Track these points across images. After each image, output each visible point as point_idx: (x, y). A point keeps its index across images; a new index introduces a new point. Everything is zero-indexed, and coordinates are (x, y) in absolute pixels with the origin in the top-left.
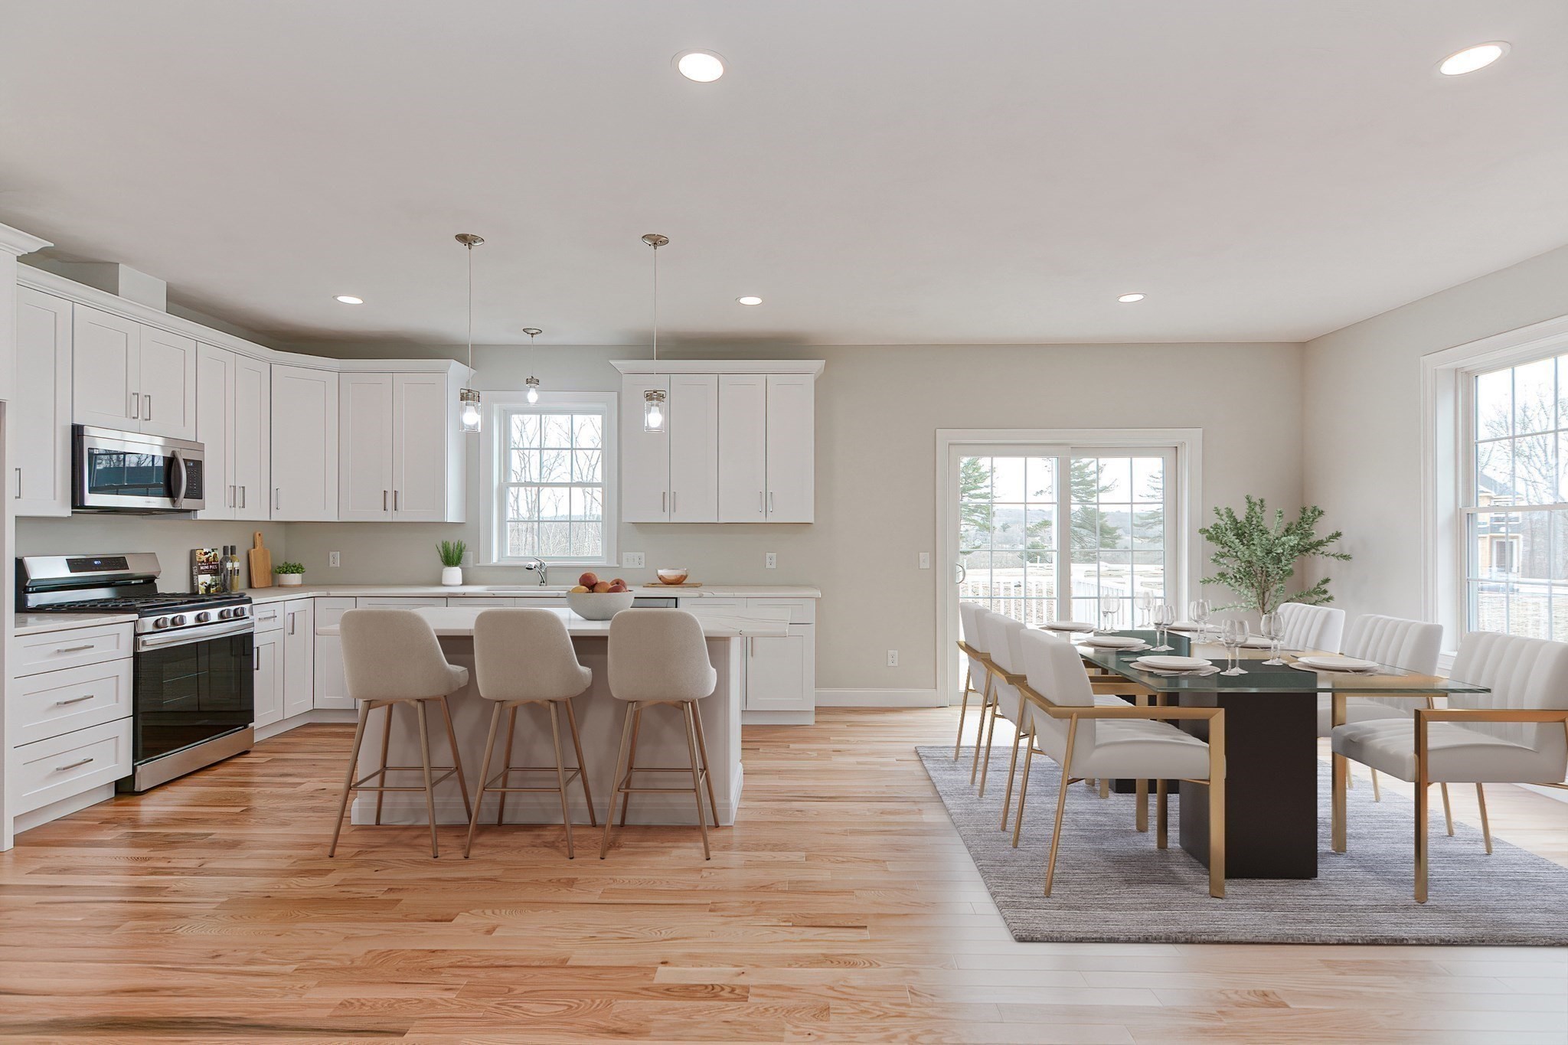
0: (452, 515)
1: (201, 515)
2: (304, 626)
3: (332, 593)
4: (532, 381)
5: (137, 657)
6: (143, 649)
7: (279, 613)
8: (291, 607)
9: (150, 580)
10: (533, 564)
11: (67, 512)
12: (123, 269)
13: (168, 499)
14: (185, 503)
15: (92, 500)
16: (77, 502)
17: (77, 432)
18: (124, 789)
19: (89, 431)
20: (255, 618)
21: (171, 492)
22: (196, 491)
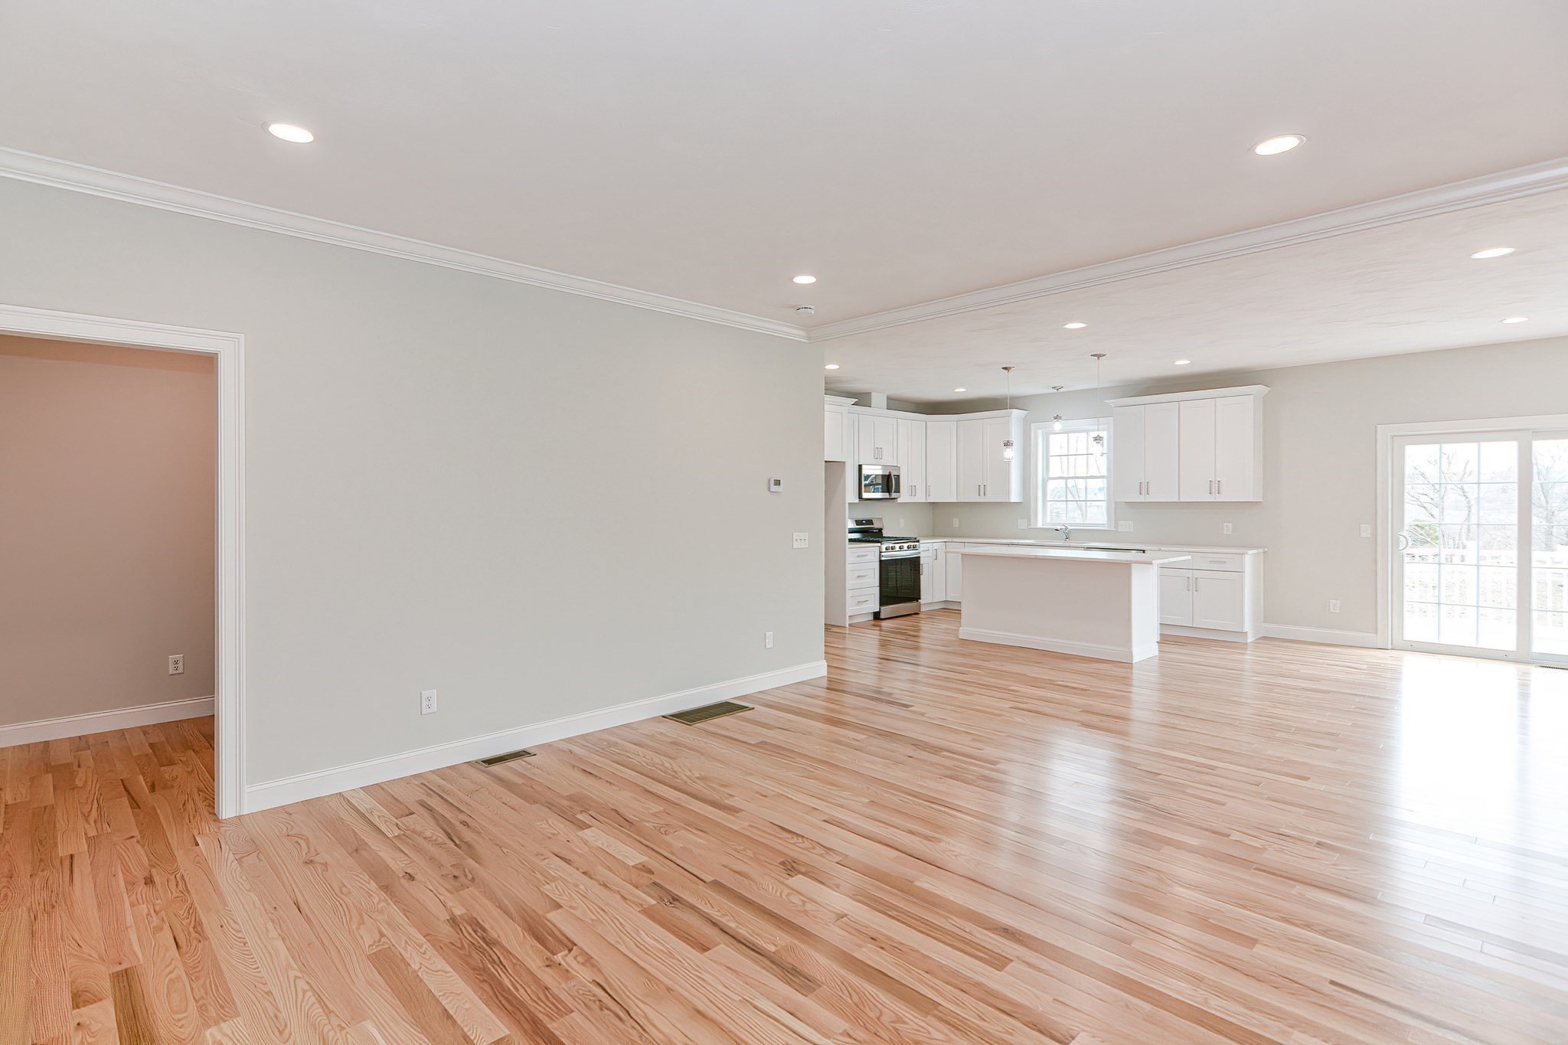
0: (1015, 497)
1: (899, 500)
2: (941, 555)
3: (954, 540)
4: (1057, 418)
5: (881, 561)
6: (883, 559)
7: (930, 548)
8: (936, 546)
9: (880, 530)
10: (1059, 528)
11: (857, 501)
12: (873, 394)
13: (887, 494)
14: (894, 495)
15: (865, 495)
16: (860, 497)
17: (860, 467)
18: (877, 616)
19: (864, 467)
20: (921, 549)
21: (889, 491)
22: (898, 490)
